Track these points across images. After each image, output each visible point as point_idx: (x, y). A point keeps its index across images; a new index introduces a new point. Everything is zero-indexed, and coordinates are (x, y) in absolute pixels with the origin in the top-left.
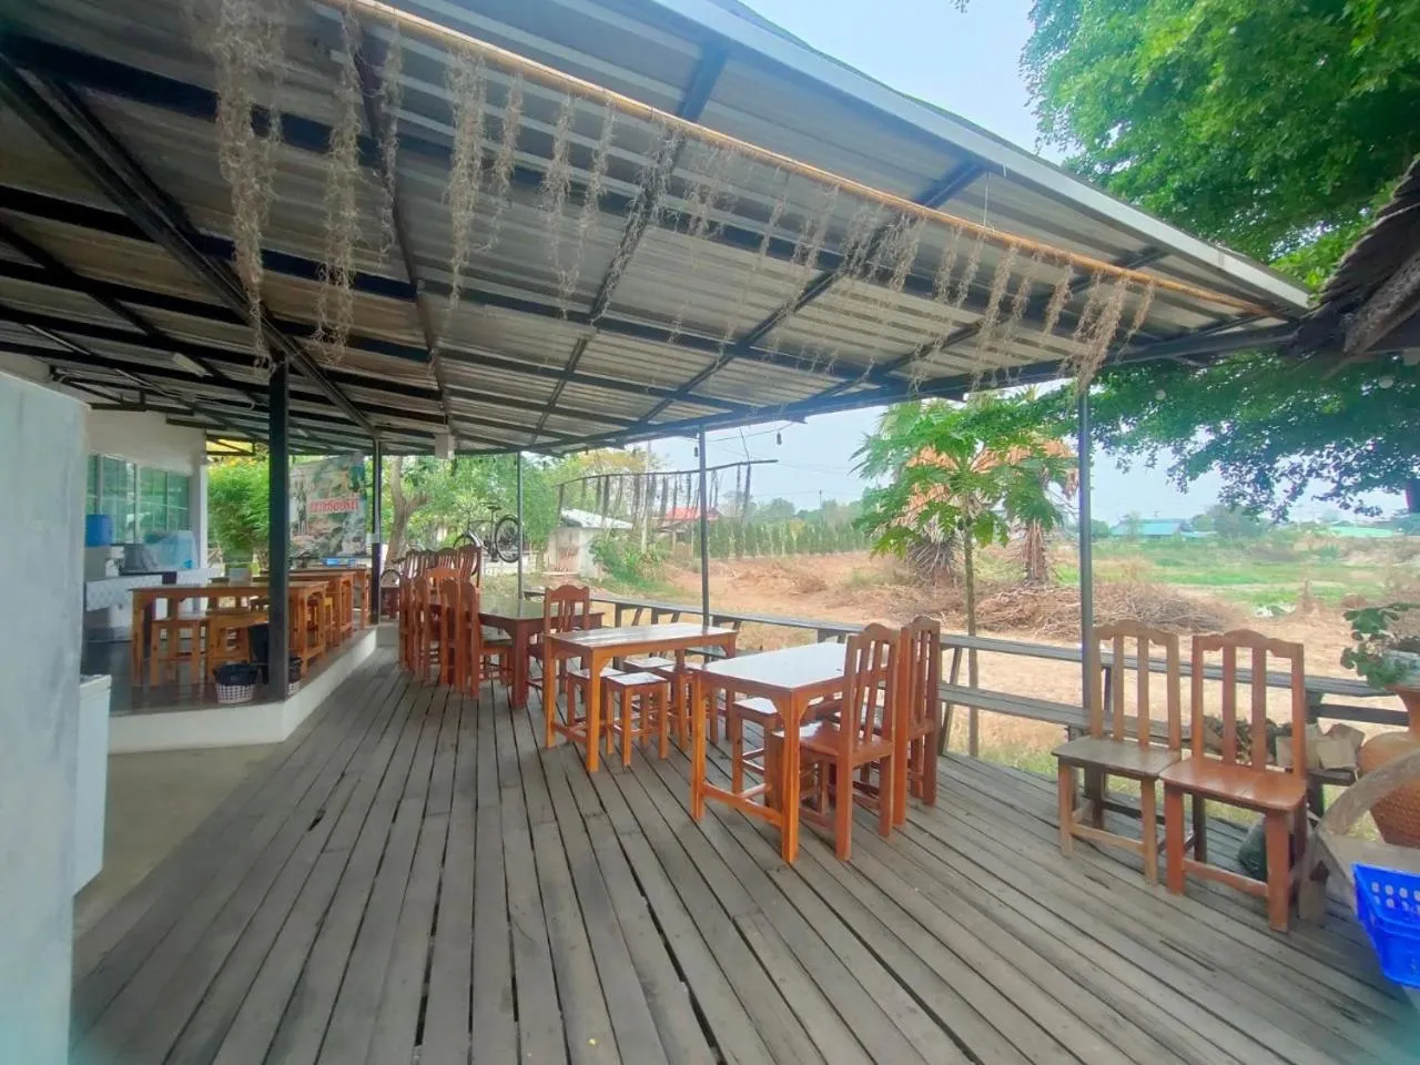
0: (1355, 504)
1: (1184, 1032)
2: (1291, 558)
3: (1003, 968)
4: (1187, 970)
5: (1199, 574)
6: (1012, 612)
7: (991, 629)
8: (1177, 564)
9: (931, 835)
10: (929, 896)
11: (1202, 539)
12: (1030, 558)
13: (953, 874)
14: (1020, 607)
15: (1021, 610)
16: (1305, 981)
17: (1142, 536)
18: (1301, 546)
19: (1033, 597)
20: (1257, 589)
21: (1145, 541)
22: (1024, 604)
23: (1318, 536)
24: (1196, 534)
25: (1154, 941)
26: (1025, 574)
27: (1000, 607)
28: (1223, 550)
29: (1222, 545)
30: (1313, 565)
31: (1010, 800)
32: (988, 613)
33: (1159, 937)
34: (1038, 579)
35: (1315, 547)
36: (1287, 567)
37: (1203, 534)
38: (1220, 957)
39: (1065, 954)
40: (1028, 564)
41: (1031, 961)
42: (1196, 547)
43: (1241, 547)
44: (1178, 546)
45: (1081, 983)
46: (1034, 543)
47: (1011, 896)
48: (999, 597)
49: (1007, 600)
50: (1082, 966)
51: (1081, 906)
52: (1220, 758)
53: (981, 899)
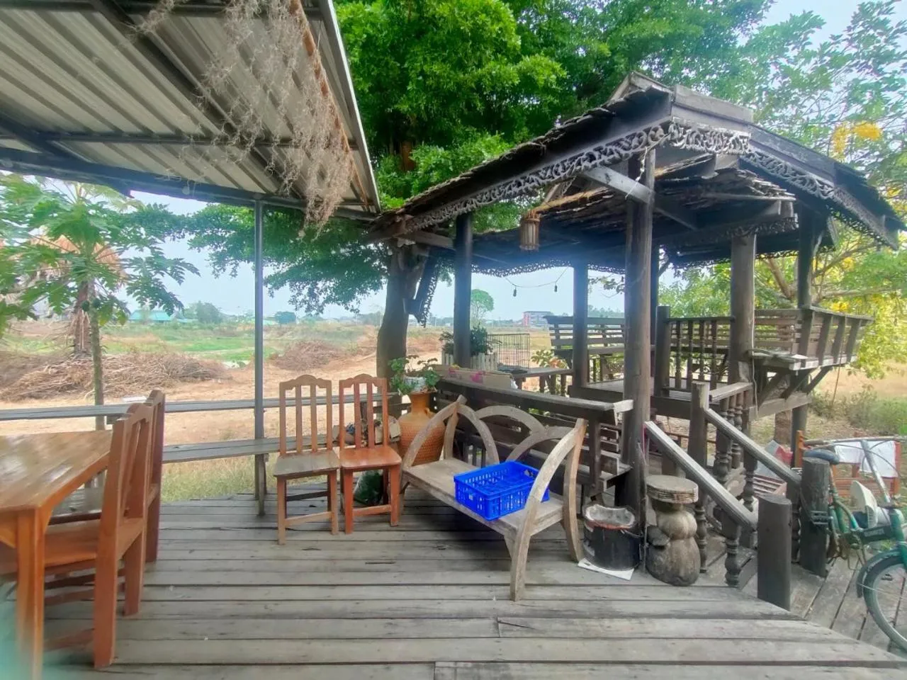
0: (350, 307)
1: (417, 603)
2: (234, 335)
3: (317, 645)
4: (387, 571)
5: (191, 345)
6: (60, 381)
7: (37, 397)
8: (174, 339)
9: (176, 586)
10: (223, 637)
11: (190, 324)
12: (77, 335)
13: (222, 606)
14: (69, 376)
15: (70, 378)
16: (419, 543)
17: (151, 321)
18: (240, 329)
19: (82, 367)
20: (224, 352)
21: (153, 324)
22: (73, 373)
23: (247, 324)
24: (186, 321)
25: (362, 565)
26: (73, 349)
27: (47, 378)
28: (203, 331)
29: (202, 328)
30: (245, 339)
31: (211, 524)
32: (33, 384)
33: (364, 562)
34: (85, 352)
35: (246, 329)
36: (233, 339)
37: (190, 321)
38: (392, 554)
39: (337, 607)
40: (74, 341)
41: (326, 627)
42: (187, 329)
43: (211, 328)
44: (175, 327)
45: (357, 617)
46: (82, 324)
47: (276, 593)
48: (46, 370)
49: (55, 371)
50: (350, 606)
51: (317, 570)
52: (354, 446)
53: (260, 609)
